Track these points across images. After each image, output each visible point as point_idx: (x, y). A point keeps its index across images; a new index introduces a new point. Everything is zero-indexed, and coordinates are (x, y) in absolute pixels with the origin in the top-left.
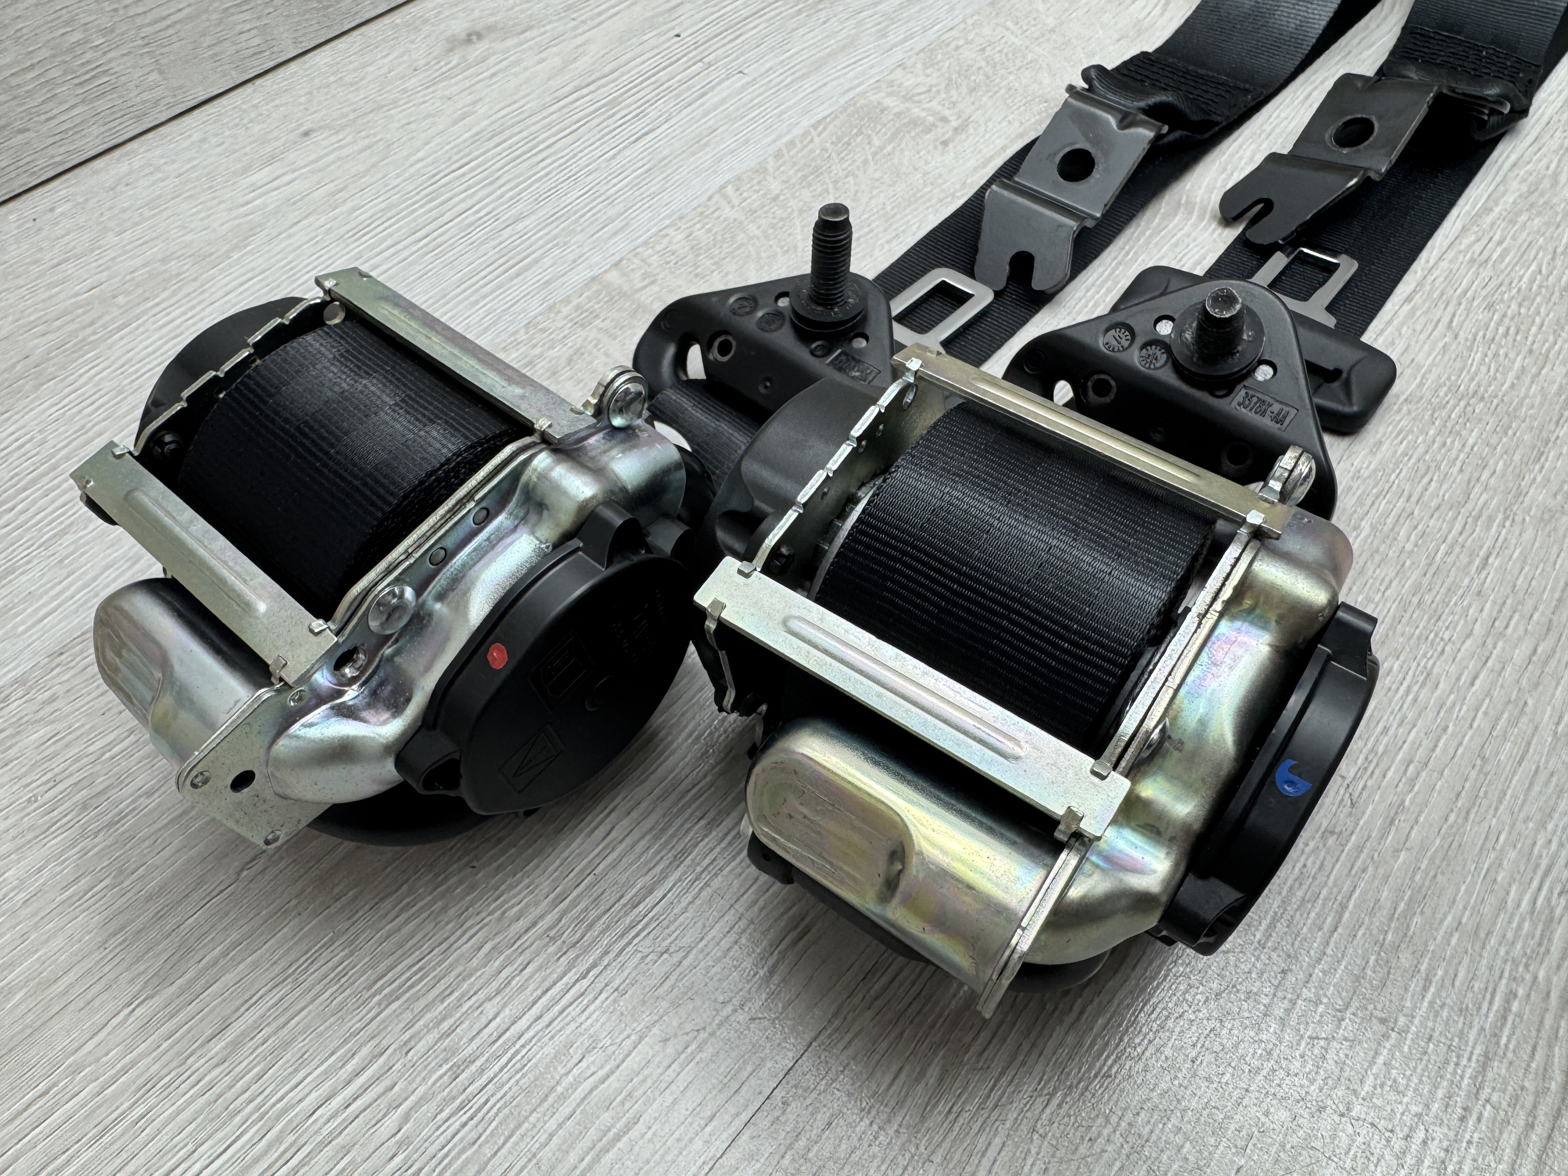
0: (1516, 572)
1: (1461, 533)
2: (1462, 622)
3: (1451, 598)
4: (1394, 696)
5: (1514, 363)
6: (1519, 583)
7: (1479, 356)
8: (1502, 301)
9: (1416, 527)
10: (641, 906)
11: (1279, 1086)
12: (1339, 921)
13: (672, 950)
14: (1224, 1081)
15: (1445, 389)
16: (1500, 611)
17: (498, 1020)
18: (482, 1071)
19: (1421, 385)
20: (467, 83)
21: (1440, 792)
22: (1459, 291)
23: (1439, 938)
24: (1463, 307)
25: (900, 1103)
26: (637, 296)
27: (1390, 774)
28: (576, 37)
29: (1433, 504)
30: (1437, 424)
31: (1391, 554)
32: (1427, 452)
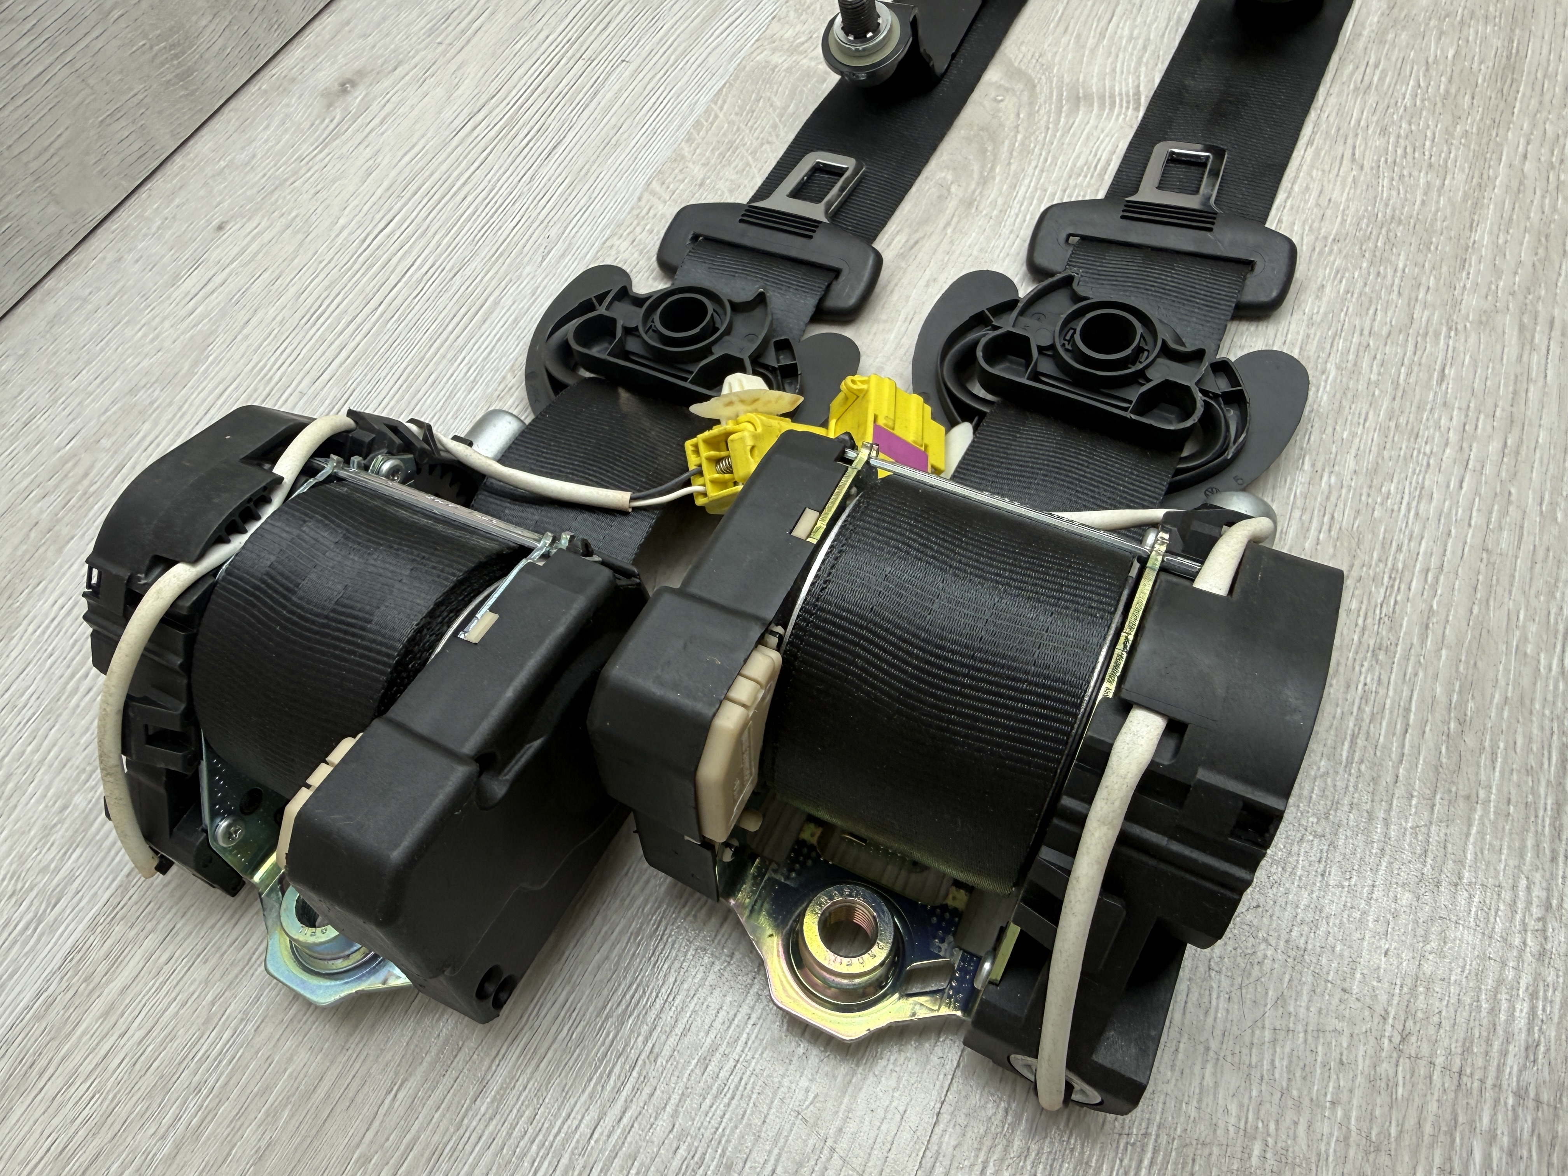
0: (1471, 376)
1: (1415, 354)
2: (1437, 434)
3: (1423, 415)
4: (1398, 516)
5: (1418, 180)
6: (1476, 386)
7: (1386, 182)
8: (1393, 122)
9: (1375, 358)
12: (1408, 725)
14: (1353, 883)
15: (1365, 220)
16: (1467, 416)
19: (1344, 221)
20: (359, 137)
21: (1459, 589)
23: (1493, 715)
24: (1360, 137)
28: (449, 62)
29: (1384, 332)
30: (1367, 255)
31: (1360, 387)
32: (1365, 284)
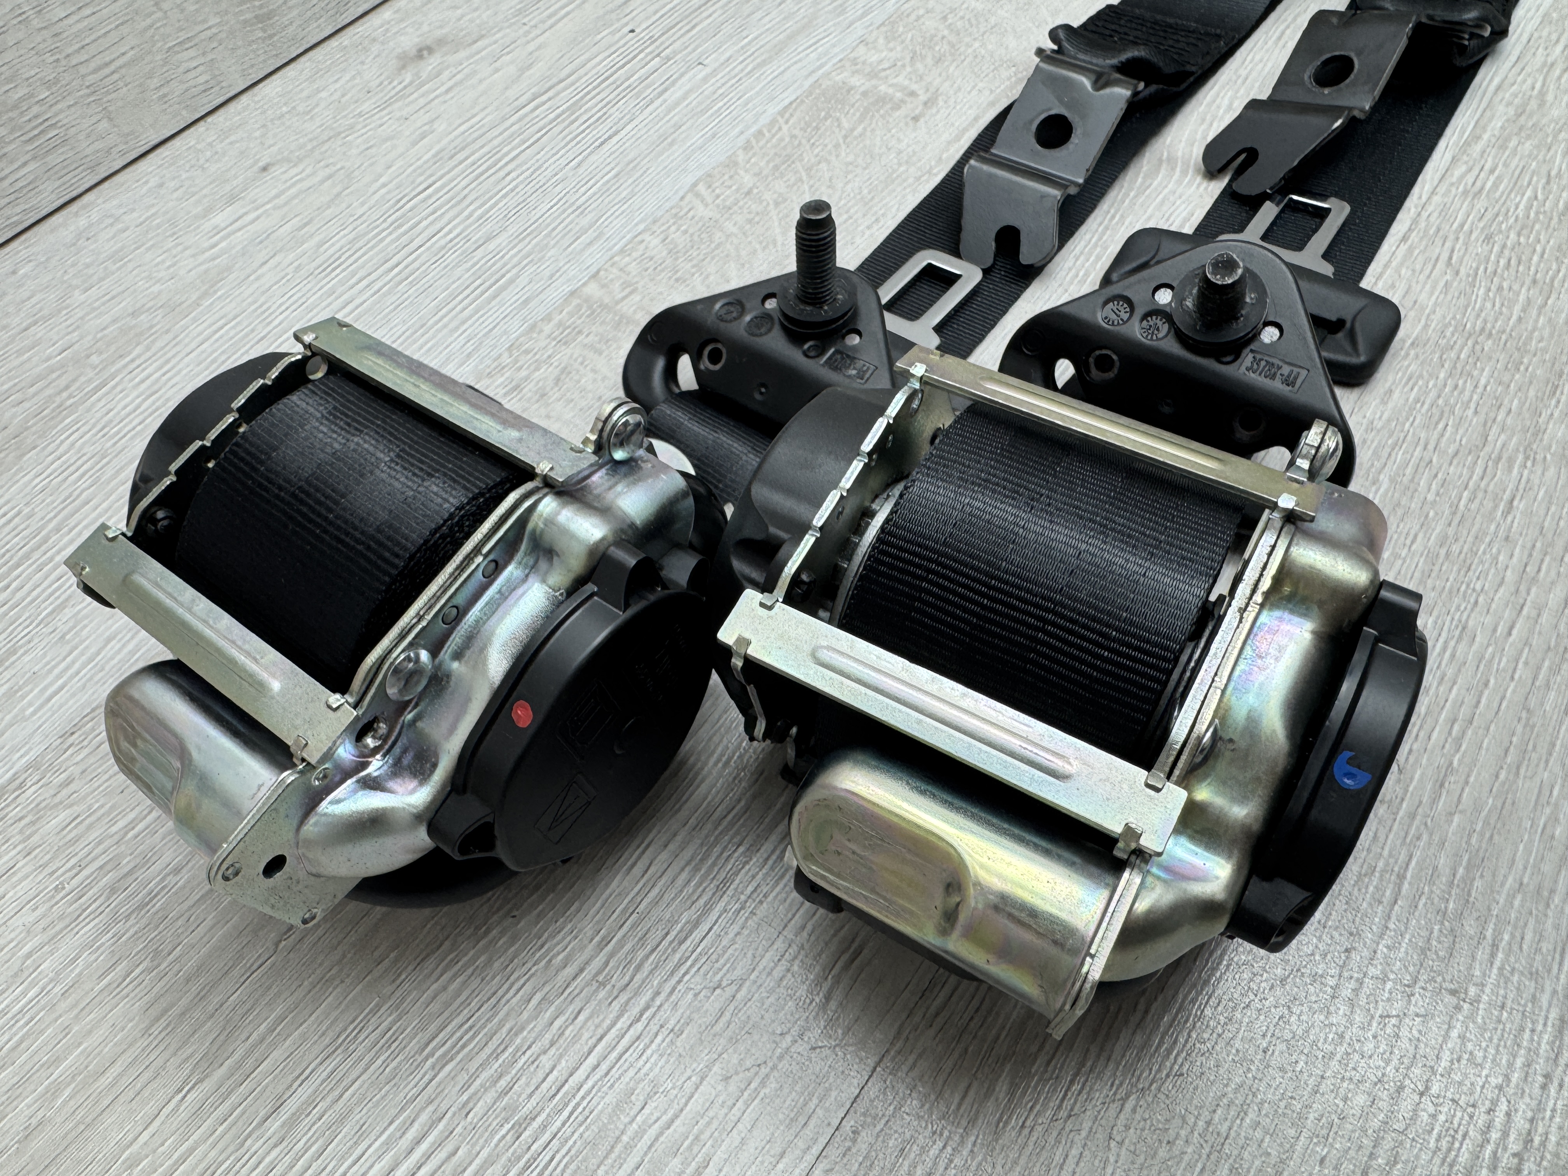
0: (1542, 512)
1: (1482, 478)
2: (1493, 571)
3: (1479, 546)
5: (1518, 295)
6: (1546, 524)
7: (1482, 291)
8: (1500, 232)
9: (1436, 476)
10: (688, 942)
11: (1354, 1069)
12: (1398, 893)
13: (724, 984)
14: (1298, 1069)
15: (1451, 329)
16: (1530, 555)
17: (555, 1072)
18: (544, 1127)
19: (1426, 326)
20: (422, 102)
21: (1487, 750)
22: (1455, 225)
23: (1502, 901)
24: (1461, 241)
25: (973, 1121)
26: (619, 307)
27: (1435, 735)
28: (528, 42)
29: (1451, 451)
30: (1446, 366)
32: (1439, 397)
